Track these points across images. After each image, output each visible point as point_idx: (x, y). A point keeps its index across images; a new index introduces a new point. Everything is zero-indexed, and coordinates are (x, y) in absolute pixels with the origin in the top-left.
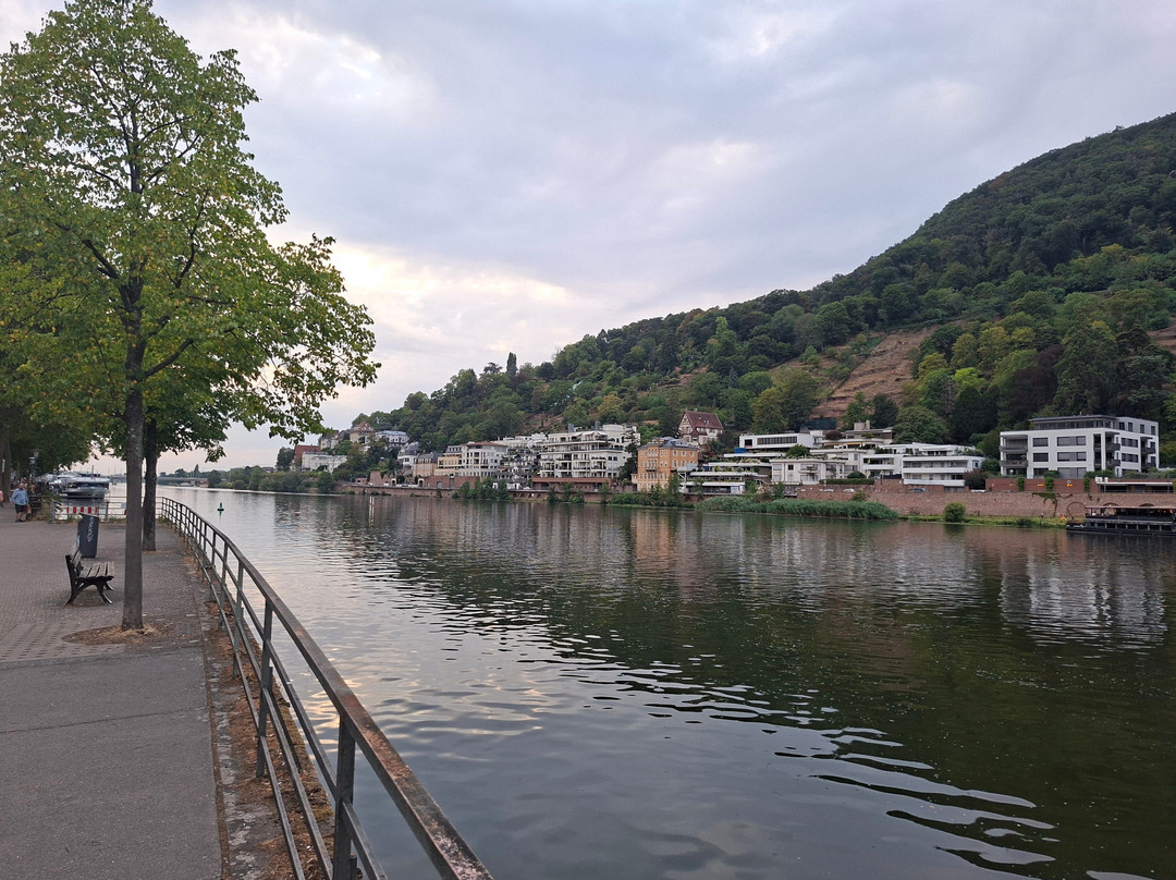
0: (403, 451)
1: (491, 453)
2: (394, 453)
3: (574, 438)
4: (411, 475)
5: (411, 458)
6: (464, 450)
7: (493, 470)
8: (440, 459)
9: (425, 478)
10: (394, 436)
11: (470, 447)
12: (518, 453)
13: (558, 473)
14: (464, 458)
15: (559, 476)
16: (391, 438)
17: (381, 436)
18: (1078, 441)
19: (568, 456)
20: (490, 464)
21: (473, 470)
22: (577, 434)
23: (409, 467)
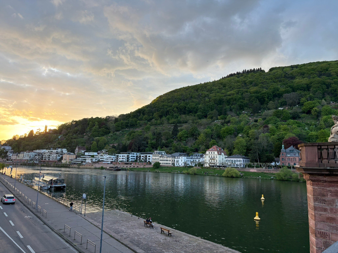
0: (9, 152)
1: (32, 154)
2: (7, 152)
3: (51, 151)
4: (10, 159)
5: (11, 154)
6: (25, 153)
7: (32, 158)
8: (18, 155)
9: (14, 160)
10: (7, 148)
11: (27, 152)
12: (39, 154)
13: (47, 159)
14: (25, 155)
15: (47, 160)
16: (6, 148)
17: (3, 148)
18: (124, 156)
19: (49, 155)
20: (32, 157)
21: (27, 158)
22: (52, 151)
23: (10, 157)
